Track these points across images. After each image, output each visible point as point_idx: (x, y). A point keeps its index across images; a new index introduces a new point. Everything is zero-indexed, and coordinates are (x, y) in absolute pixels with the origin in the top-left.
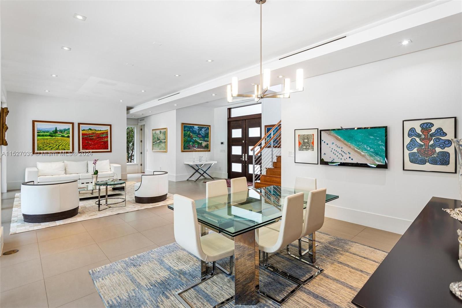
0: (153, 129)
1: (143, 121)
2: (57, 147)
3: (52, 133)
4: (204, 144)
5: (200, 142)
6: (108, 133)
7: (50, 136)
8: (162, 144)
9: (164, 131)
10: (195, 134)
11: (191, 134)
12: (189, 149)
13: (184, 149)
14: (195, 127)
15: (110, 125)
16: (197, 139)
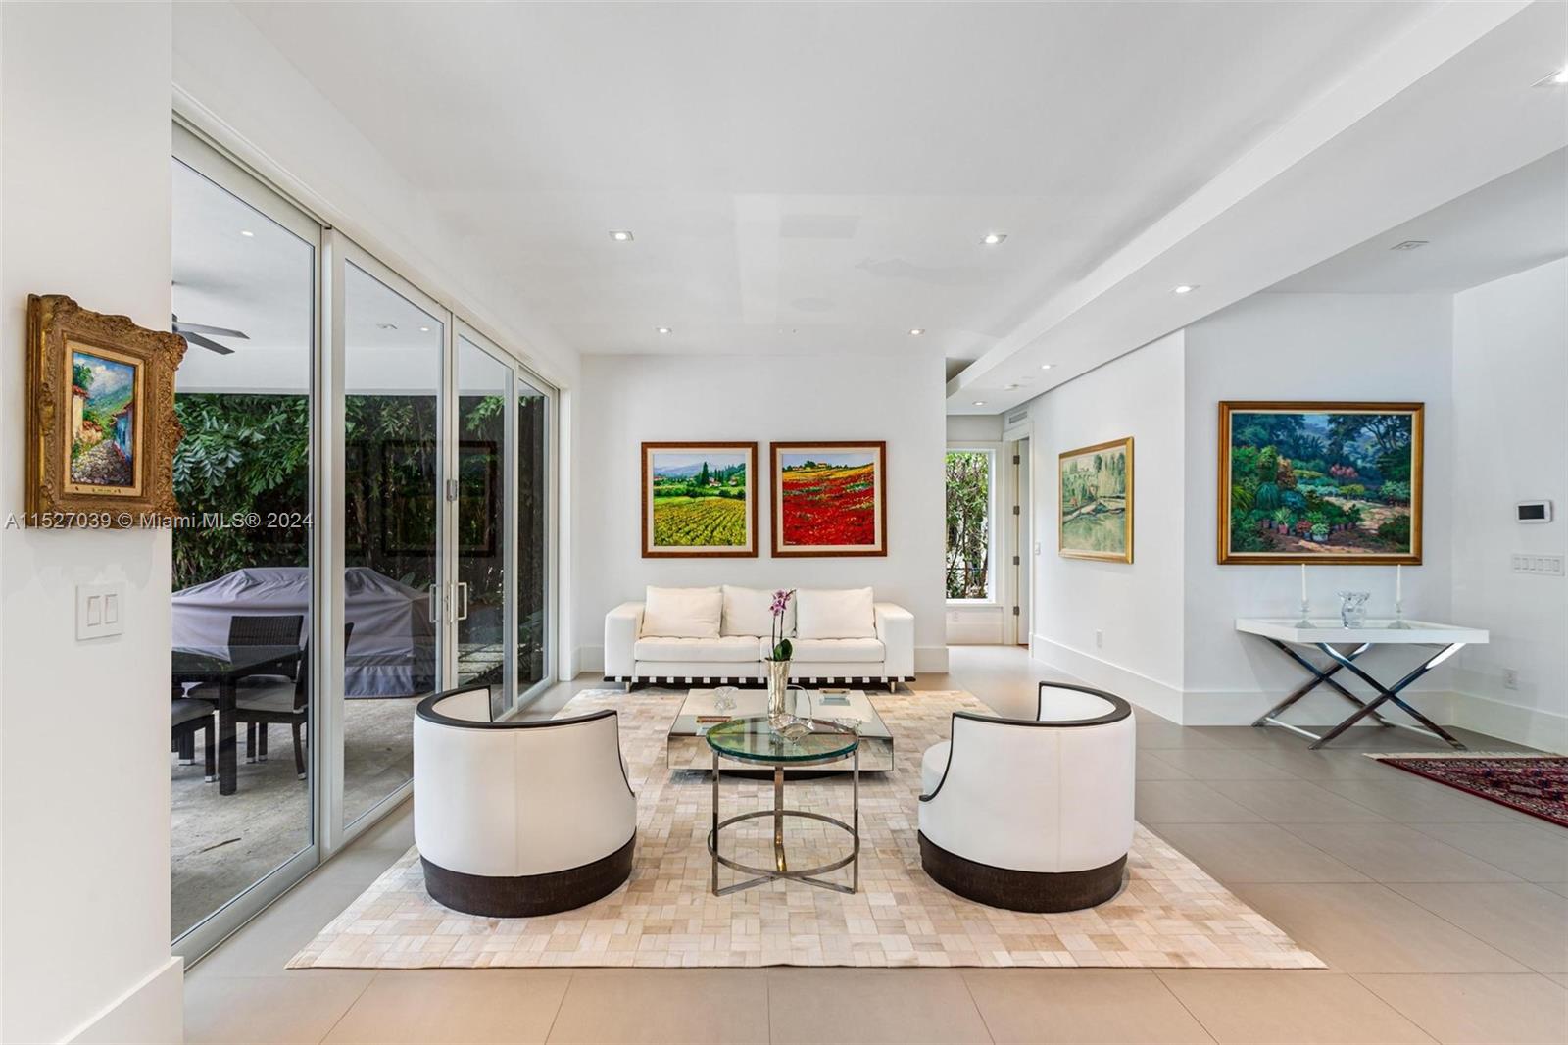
0: (1062, 452)
1: (1023, 421)
2: (708, 533)
3: (694, 482)
4: (1374, 517)
5: (1347, 505)
6: (873, 478)
7: (688, 494)
8: (1108, 521)
9: (1117, 455)
10: (1308, 458)
11: (1280, 459)
12: (1269, 545)
13: (1233, 550)
14: (1308, 421)
15: (882, 445)
16: (1321, 490)
